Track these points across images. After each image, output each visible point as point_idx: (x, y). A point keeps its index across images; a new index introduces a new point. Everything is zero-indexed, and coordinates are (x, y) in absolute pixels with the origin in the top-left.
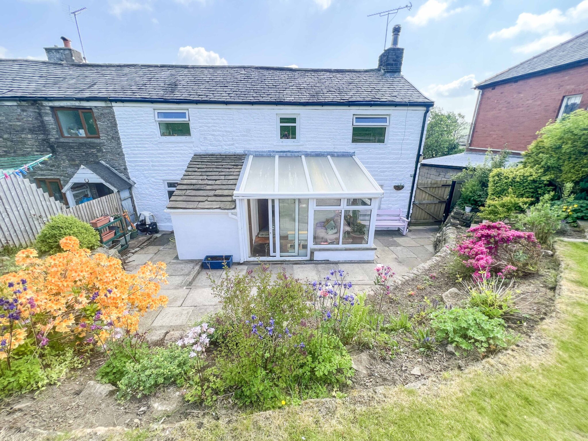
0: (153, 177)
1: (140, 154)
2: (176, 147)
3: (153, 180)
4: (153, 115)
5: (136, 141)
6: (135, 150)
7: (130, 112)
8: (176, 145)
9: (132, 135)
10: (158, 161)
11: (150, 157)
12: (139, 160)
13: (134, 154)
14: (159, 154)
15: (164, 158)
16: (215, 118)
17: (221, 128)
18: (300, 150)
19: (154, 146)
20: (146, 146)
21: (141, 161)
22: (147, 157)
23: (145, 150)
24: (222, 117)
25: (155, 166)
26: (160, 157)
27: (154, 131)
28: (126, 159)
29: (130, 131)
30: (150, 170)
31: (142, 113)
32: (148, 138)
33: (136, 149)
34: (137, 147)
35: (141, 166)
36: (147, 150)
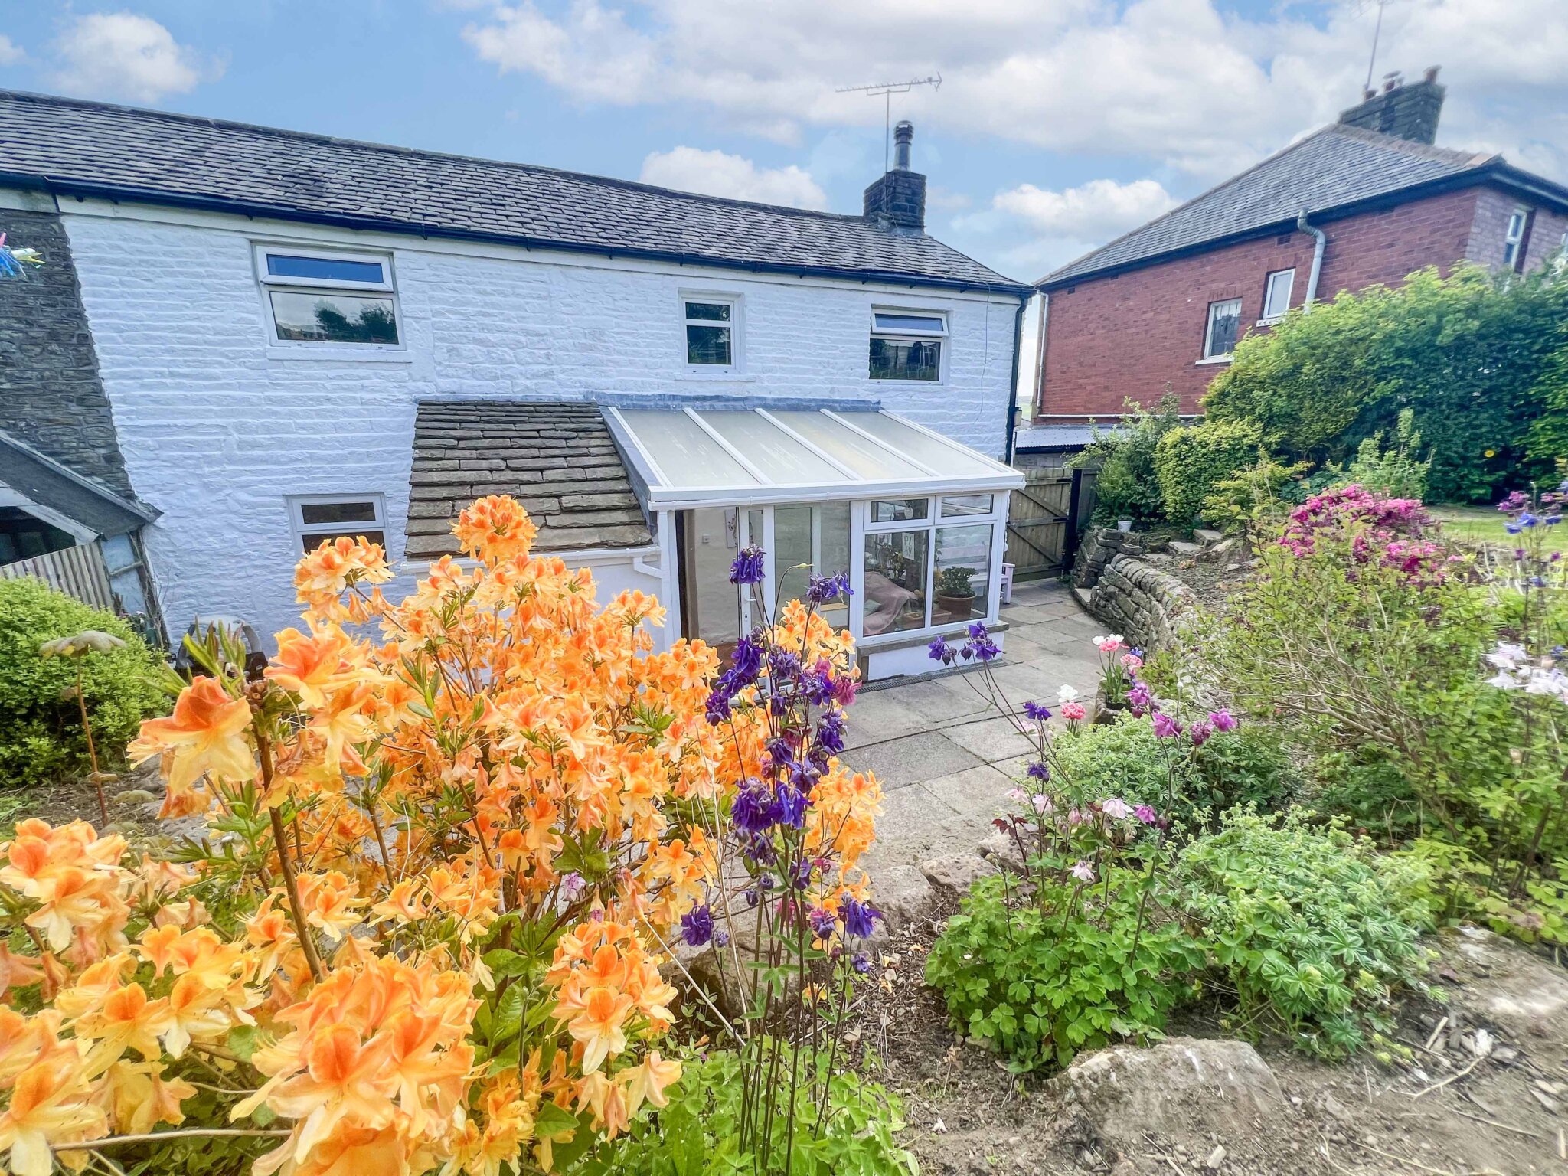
0: (242, 487)
1: (186, 400)
2: (341, 378)
3: (244, 496)
4: (248, 263)
5: (171, 351)
6: (165, 386)
7: (143, 241)
8: (342, 372)
9: (149, 328)
10: (268, 430)
11: (232, 414)
12: (179, 422)
13: (156, 401)
14: (271, 401)
15: (293, 415)
16: (489, 289)
17: (509, 320)
18: (746, 395)
19: (250, 372)
20: (217, 371)
21: (189, 428)
22: (217, 414)
23: (206, 387)
24: (513, 288)
25: (254, 445)
26: (274, 413)
27: (254, 317)
28: (117, 420)
29: (141, 313)
30: (231, 461)
31: (200, 250)
32: (222, 343)
33: (168, 381)
34: (172, 375)
35: (189, 446)
36: (222, 387)
